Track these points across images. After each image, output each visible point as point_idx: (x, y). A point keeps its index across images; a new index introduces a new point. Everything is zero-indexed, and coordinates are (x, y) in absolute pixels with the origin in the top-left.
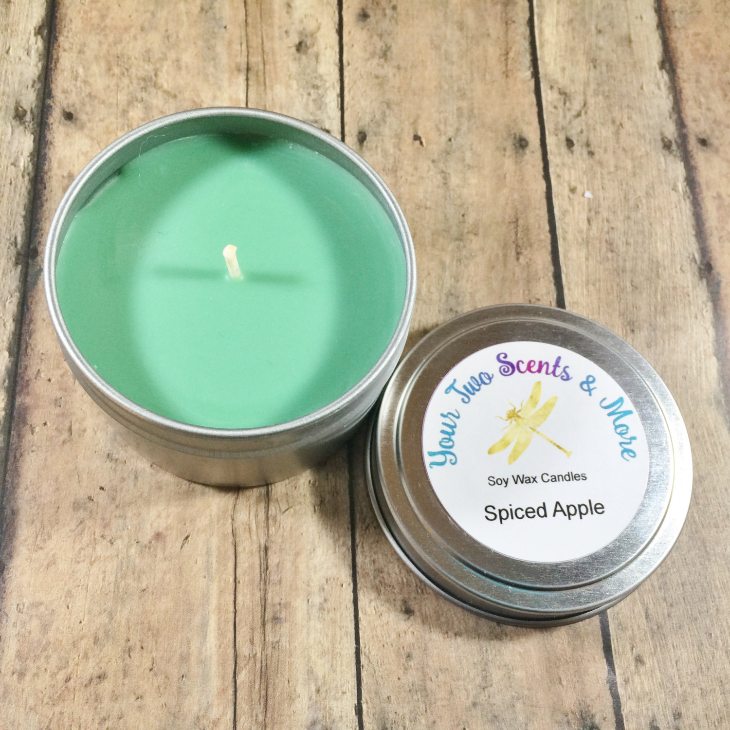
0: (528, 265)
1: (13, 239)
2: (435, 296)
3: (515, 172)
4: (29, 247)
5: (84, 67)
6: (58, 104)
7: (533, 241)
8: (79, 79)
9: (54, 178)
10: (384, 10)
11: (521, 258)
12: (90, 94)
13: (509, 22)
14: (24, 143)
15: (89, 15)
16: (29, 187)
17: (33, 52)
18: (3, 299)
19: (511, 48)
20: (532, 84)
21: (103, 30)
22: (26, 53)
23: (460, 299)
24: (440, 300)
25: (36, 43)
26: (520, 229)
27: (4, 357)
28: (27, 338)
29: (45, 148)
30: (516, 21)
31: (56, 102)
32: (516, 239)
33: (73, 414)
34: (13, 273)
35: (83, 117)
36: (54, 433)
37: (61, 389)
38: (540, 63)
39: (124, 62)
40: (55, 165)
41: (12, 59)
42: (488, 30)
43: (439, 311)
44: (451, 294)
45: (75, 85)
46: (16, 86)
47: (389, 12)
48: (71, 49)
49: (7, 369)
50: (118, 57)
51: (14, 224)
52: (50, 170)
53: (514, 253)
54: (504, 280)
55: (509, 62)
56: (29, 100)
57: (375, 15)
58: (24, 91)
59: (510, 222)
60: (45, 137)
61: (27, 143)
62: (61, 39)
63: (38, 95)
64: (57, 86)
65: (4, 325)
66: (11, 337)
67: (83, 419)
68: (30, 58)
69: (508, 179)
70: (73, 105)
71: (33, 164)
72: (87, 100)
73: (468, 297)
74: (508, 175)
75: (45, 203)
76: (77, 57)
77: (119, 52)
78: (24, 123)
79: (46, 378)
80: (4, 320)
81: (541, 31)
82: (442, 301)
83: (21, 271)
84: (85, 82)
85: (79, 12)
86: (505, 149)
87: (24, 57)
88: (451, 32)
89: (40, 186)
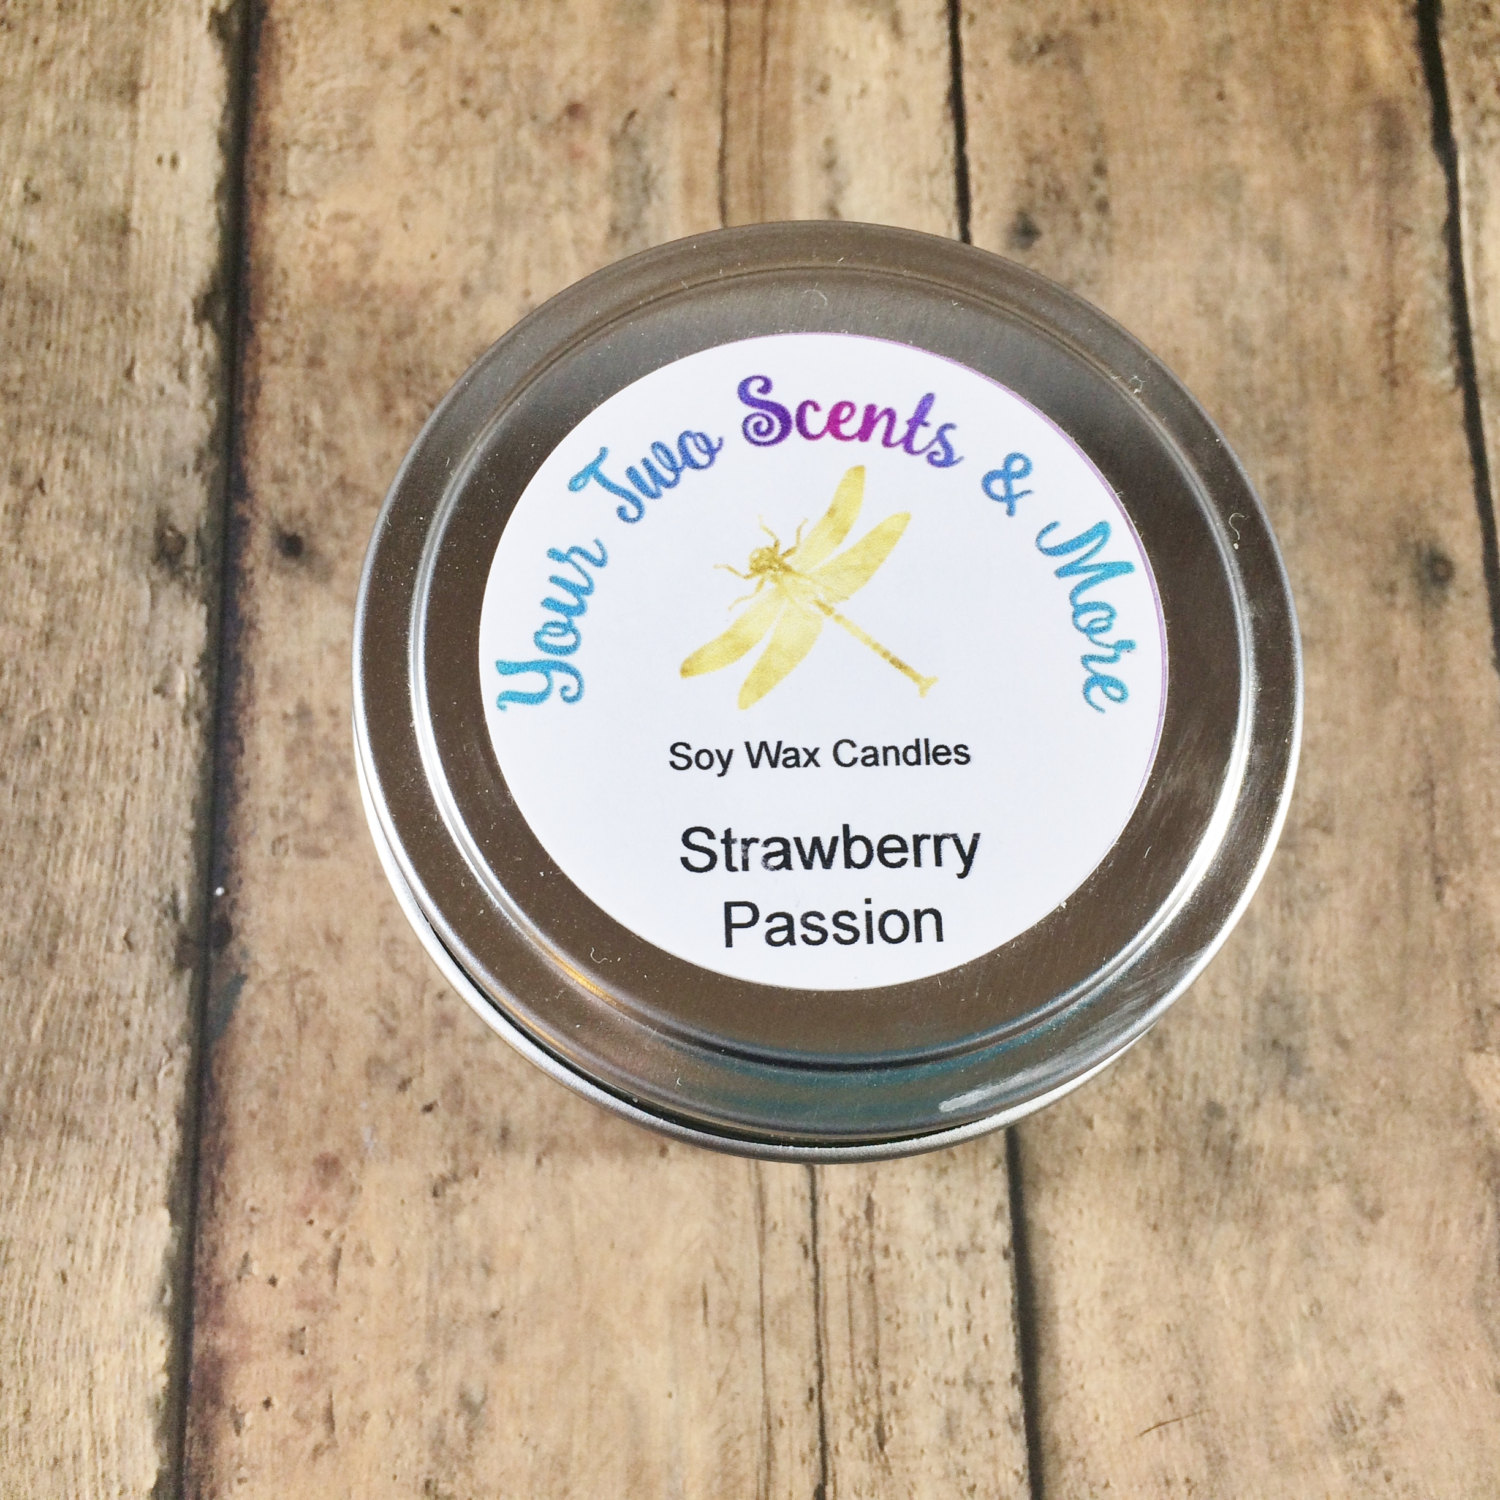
0: (1467, 914)
1: (167, 898)
2: (1232, 1006)
3: (1422, 652)
4: (207, 917)
5: (323, 405)
6: (264, 514)
7: (1476, 845)
8: (314, 440)
9: (263, 721)
10: (1076, 214)
11: (1449, 892)
12: (342, 483)
13: (1397, 231)
14: (182, 629)
15: (332, 256)
16: (202, 750)
17: (193, 370)
18: (150, 1066)
19: (1402, 303)
20: (1457, 402)
21: (367, 296)
22: (175, 374)
23: (1298, 1012)
24: (1245, 1018)
25: (200, 344)
26: (1439, 812)
27: (160, 1226)
28: (214, 1167)
29: (236, 640)
30: (1415, 226)
31: (260, 510)
32: (1432, 840)
33: (334, 1371)
34: (171, 992)
35: (329, 546)
36: (291, 1428)
37: (302, 1304)
38: (1476, 342)
39: (424, 386)
40: (263, 684)
41: (142, 394)
42: (1342, 256)
43: (1245, 1048)
44: (1274, 1000)
45: (303, 459)
46: (156, 468)
47: (1088, 218)
48: (288, 354)
49: (167, 1258)
50: (408, 372)
51: (169, 857)
52: (251, 698)
53: (1427, 879)
54: (1406, 953)
55: (1398, 340)
56: (191, 504)
57: (1053, 229)
58: (176, 483)
59: (1413, 794)
60: (236, 607)
61: (191, 627)
62: (264, 327)
63: (211, 491)
64: (258, 463)
65: (156, 1135)
66: (174, 1168)
67: (360, 1386)
68: (188, 387)
69: (1403, 673)
70: (302, 514)
71: (209, 688)
72: (335, 497)
73: (1316, 1006)
74: (1402, 662)
75: (243, 794)
76: (306, 377)
77: (410, 360)
78: (180, 572)
79: (264, 1278)
80: (154, 1123)
81: (1478, 251)
82: (1252, 1019)
83: (192, 986)
84: (328, 447)
85: (304, 247)
86: (1392, 589)
87: (173, 388)
88: (1249, 268)
89: (228, 746)
